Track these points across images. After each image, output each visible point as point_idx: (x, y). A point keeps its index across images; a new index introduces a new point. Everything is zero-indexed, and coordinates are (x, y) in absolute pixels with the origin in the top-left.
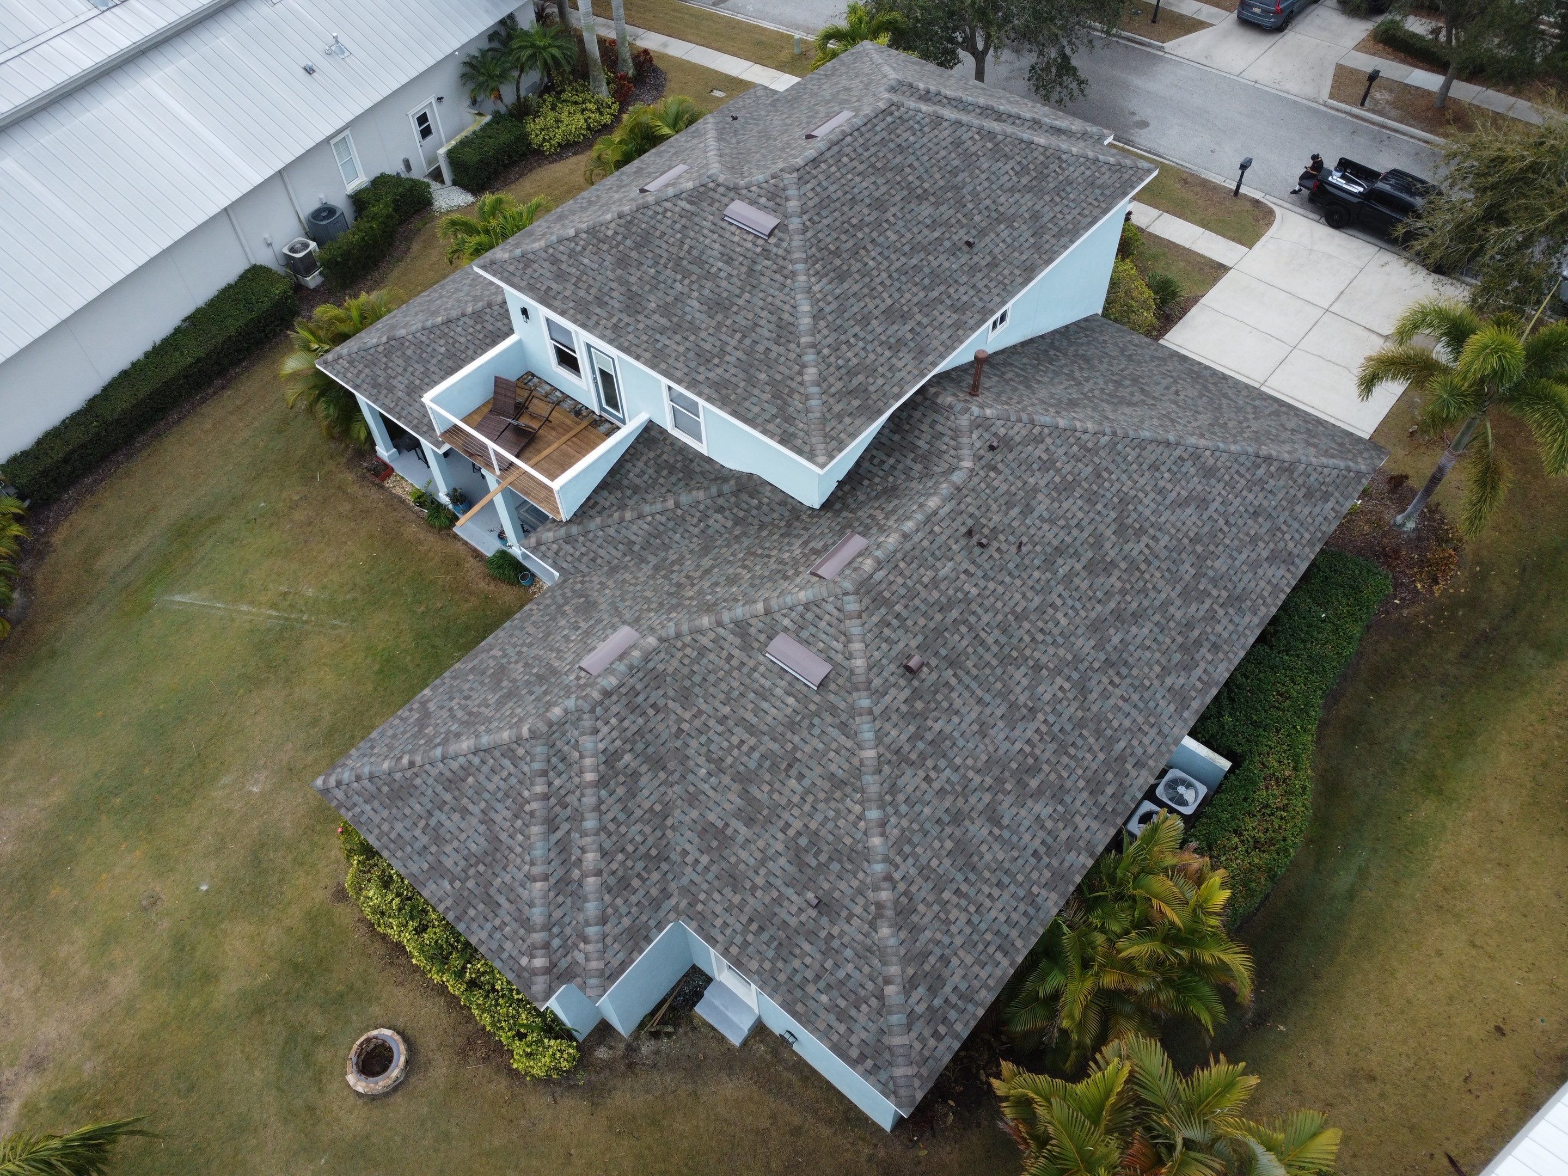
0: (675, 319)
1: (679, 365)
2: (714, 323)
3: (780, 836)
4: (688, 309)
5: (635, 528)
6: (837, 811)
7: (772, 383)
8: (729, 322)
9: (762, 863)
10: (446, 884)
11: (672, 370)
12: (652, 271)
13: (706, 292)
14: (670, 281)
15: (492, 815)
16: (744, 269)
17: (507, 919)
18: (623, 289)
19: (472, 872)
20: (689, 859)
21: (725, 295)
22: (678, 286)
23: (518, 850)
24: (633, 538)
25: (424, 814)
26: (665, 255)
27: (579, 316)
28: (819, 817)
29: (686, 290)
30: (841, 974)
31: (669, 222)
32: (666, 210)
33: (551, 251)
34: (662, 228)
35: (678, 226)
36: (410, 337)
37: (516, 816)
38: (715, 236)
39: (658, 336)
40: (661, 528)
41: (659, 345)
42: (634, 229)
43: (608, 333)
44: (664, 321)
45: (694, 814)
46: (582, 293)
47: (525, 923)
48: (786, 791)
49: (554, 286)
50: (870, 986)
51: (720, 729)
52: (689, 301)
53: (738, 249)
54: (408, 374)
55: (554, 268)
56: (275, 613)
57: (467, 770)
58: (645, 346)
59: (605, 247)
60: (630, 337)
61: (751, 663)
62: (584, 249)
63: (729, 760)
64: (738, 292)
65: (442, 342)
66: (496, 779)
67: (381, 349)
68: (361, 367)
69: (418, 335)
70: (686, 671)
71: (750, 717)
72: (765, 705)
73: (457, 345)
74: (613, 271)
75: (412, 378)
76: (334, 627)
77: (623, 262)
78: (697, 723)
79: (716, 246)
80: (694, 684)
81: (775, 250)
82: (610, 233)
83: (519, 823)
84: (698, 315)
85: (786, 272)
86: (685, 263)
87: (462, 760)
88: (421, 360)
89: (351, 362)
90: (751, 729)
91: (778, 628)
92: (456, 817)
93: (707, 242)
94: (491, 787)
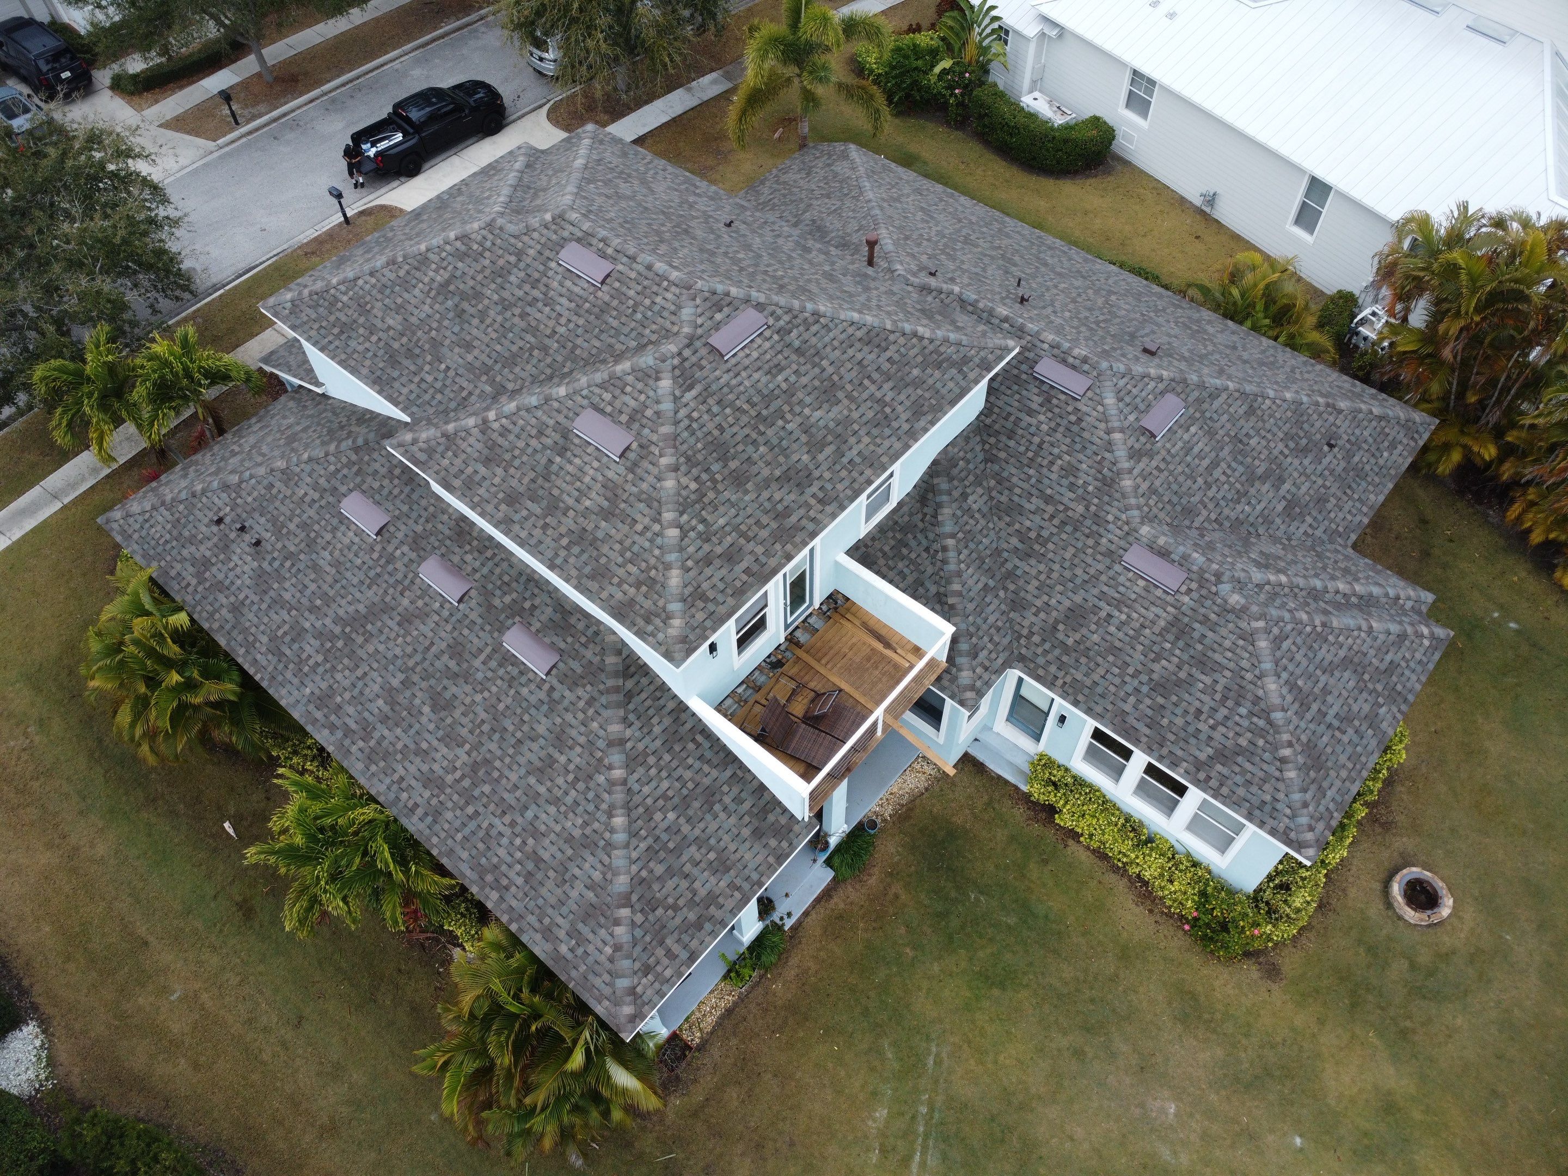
0: (830, 438)
1: (887, 443)
2: (846, 402)
3: (1289, 460)
4: (821, 423)
5: (971, 582)
6: (1271, 416)
7: (924, 366)
8: (849, 387)
9: (1308, 476)
10: (1383, 710)
11: (892, 451)
12: (762, 449)
13: (808, 400)
14: (782, 433)
15: (1326, 663)
16: (794, 357)
17: (1400, 655)
18: (774, 486)
19: (1370, 686)
20: (1310, 531)
21: (817, 383)
22: (789, 427)
23: (1350, 641)
24: (980, 585)
25: (1330, 732)
26: (747, 431)
27: (798, 539)
28: (1275, 429)
29: (799, 420)
30: (1370, 440)
31: (706, 417)
32: (689, 416)
33: (690, 563)
34: (710, 426)
35: (715, 409)
36: (634, 868)
37: (1326, 640)
38: (744, 374)
39: (845, 460)
40: (974, 555)
41: (858, 460)
42: (700, 457)
43: (829, 509)
44: (829, 450)
45: (1278, 521)
46: (764, 534)
47: (1402, 636)
48: (1259, 448)
49: (744, 565)
50: (1374, 423)
51: (1214, 489)
52: (813, 420)
53: (768, 357)
54: (695, 872)
55: (717, 563)
56: (917, 1157)
57: (1292, 686)
58: (855, 474)
59: (711, 495)
60: (840, 487)
61: (1163, 453)
62: (703, 521)
63: (1238, 486)
64: (817, 370)
65: (658, 816)
66: (1298, 657)
67: (639, 918)
68: (660, 952)
69: (634, 855)
70: (1168, 507)
71: (1206, 462)
72: (1196, 450)
73: (670, 793)
74: (746, 492)
75: (703, 865)
76: (938, 1063)
77: (738, 480)
78: (1211, 506)
79: (756, 376)
80: (1179, 503)
81: (782, 323)
82: (693, 486)
83: (1331, 638)
84: (832, 415)
85: (811, 320)
86: (764, 412)
87: (1285, 691)
88: (677, 851)
89: (647, 970)
90: (1215, 464)
91: (1136, 425)
92: (1330, 699)
93: (747, 383)
94: (1305, 663)
